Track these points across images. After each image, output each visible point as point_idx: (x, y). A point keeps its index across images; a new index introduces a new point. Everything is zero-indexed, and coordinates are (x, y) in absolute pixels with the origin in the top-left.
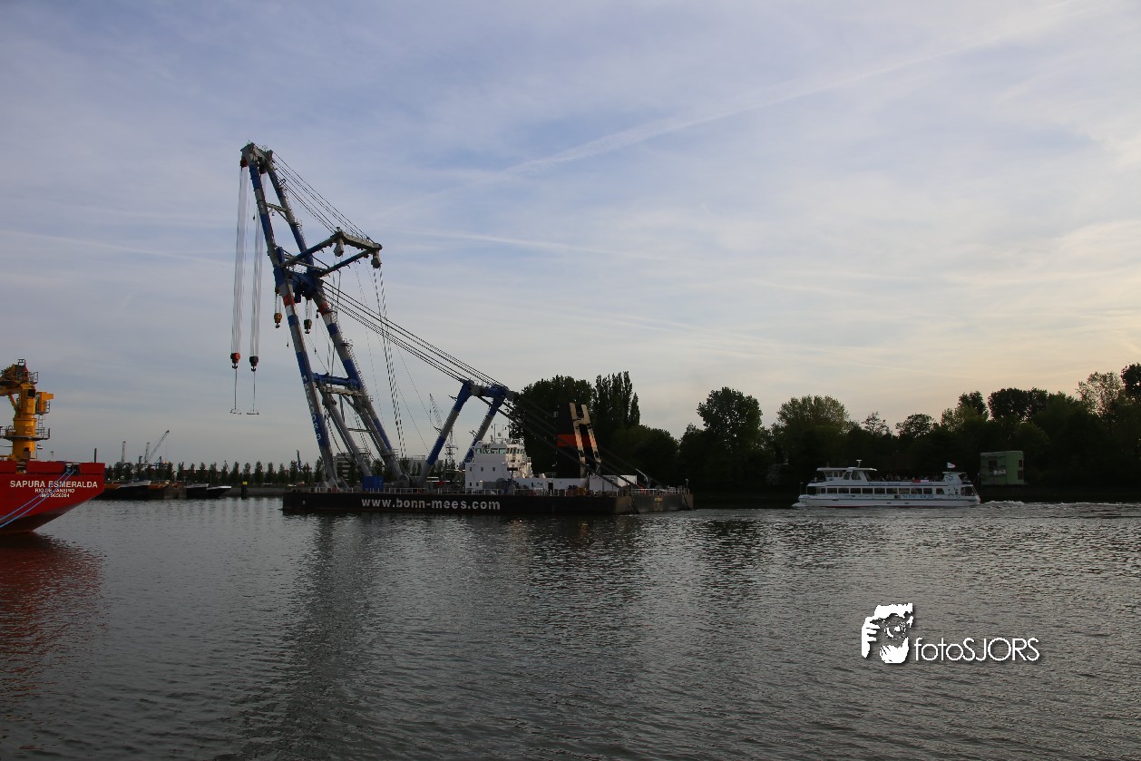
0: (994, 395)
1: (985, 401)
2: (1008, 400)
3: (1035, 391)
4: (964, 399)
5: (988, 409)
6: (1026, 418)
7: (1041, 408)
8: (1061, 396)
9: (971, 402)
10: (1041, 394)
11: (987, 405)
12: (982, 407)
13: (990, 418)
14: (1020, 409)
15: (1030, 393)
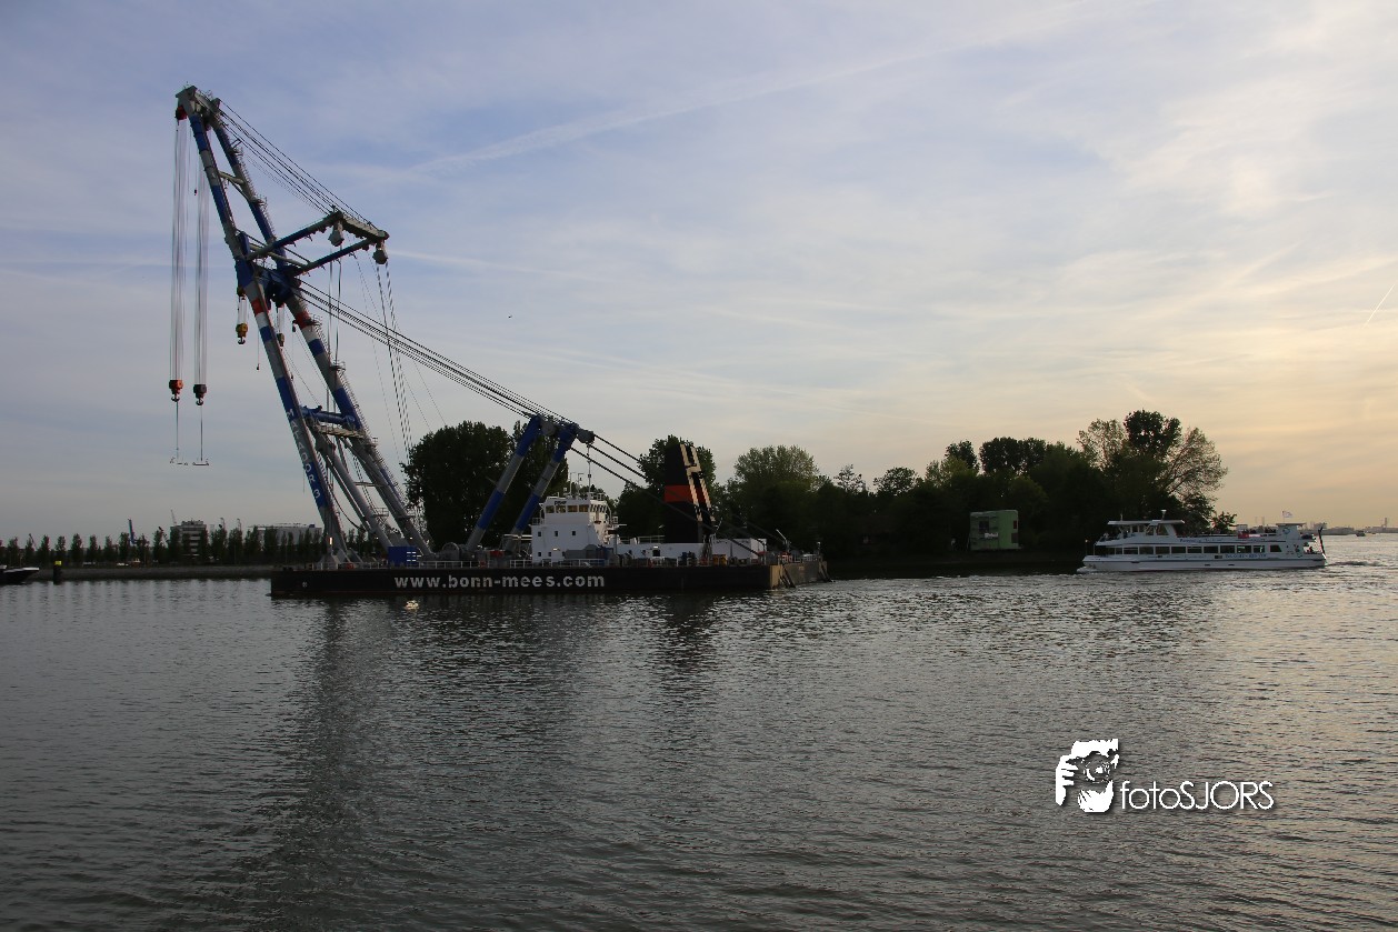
0: (985, 445)
1: (976, 451)
2: (1001, 451)
3: (1031, 440)
4: (952, 450)
5: (979, 461)
6: (1020, 472)
7: (1038, 459)
8: (1060, 447)
9: (961, 453)
10: (1039, 444)
11: (978, 457)
12: (972, 458)
13: (981, 472)
14: (1015, 461)
15: (1026, 443)
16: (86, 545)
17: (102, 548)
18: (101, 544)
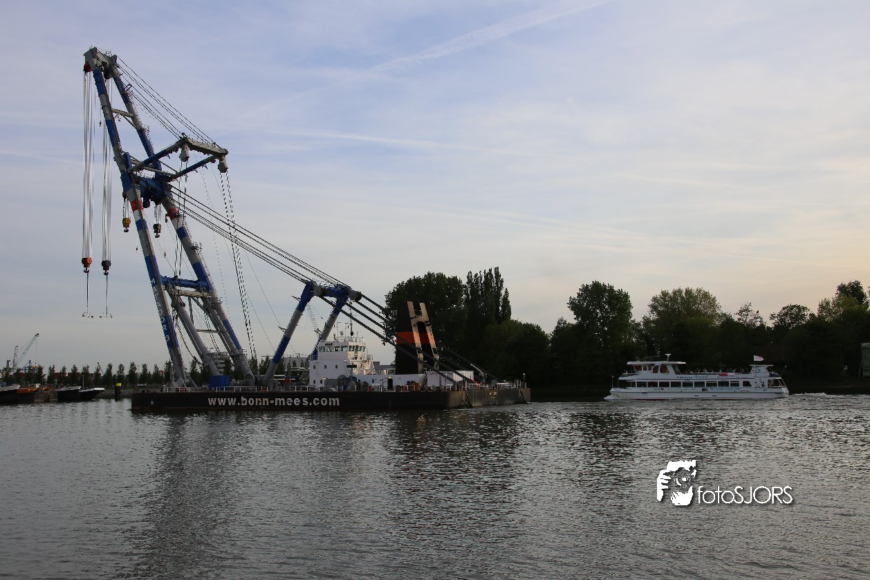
16: (139, 371)
17: (152, 373)
18: (151, 370)
